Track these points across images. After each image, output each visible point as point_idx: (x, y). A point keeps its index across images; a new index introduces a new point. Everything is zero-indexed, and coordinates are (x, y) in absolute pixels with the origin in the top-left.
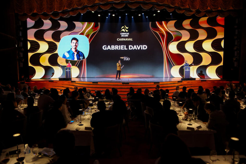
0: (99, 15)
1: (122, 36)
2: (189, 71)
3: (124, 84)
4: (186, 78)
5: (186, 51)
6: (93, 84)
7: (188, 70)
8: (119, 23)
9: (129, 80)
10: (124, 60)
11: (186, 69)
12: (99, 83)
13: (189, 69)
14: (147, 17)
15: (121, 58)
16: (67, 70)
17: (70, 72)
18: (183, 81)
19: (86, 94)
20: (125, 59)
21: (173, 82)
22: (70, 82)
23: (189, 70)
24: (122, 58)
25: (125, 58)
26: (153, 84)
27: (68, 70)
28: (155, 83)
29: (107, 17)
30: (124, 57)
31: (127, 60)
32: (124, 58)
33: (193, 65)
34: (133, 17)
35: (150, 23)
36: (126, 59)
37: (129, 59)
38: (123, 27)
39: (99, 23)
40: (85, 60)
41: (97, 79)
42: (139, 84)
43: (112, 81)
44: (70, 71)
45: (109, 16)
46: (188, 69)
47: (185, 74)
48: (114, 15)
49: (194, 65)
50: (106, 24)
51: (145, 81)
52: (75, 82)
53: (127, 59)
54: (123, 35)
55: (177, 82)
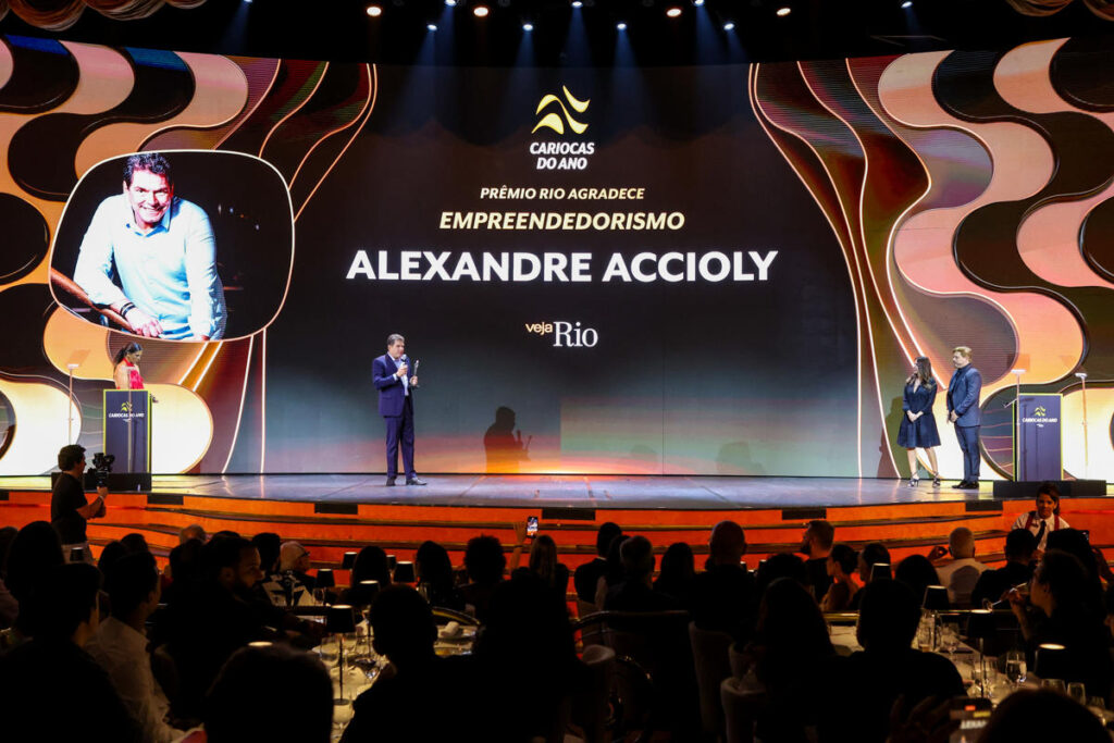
0: (374, 11)
1: (543, 164)
2: (1056, 428)
3: (559, 522)
4: (1031, 478)
5: (1025, 280)
6: (319, 515)
7: (1040, 419)
8: (524, 74)
9: (590, 492)
10: (558, 344)
11: (1032, 415)
12: (363, 512)
13: (1055, 410)
14: (729, 27)
15: (534, 327)
16: (119, 410)
17: (140, 426)
18: (1009, 504)
19: (274, 577)
20: (563, 339)
21: (933, 512)
22: (142, 500)
23: (1048, 416)
24: (542, 328)
25: (564, 328)
26: (777, 519)
27: (126, 414)
28: (791, 512)
29: (432, 27)
30: (558, 324)
31: (578, 344)
32: (558, 333)
33: (1078, 387)
34: (622, 26)
35: (754, 72)
36: (573, 334)
37: (590, 339)
38: (549, 99)
39: (372, 72)
40: (258, 339)
41: (345, 485)
42: (671, 521)
43: (460, 496)
44: (144, 419)
45: (448, 17)
46: (1040, 411)
47: (1024, 453)
48: (481, 12)
49: (1090, 385)
50: (427, 75)
51: (713, 502)
52: (177, 499)
53: (581, 339)
54: (546, 155)
55: (962, 512)
